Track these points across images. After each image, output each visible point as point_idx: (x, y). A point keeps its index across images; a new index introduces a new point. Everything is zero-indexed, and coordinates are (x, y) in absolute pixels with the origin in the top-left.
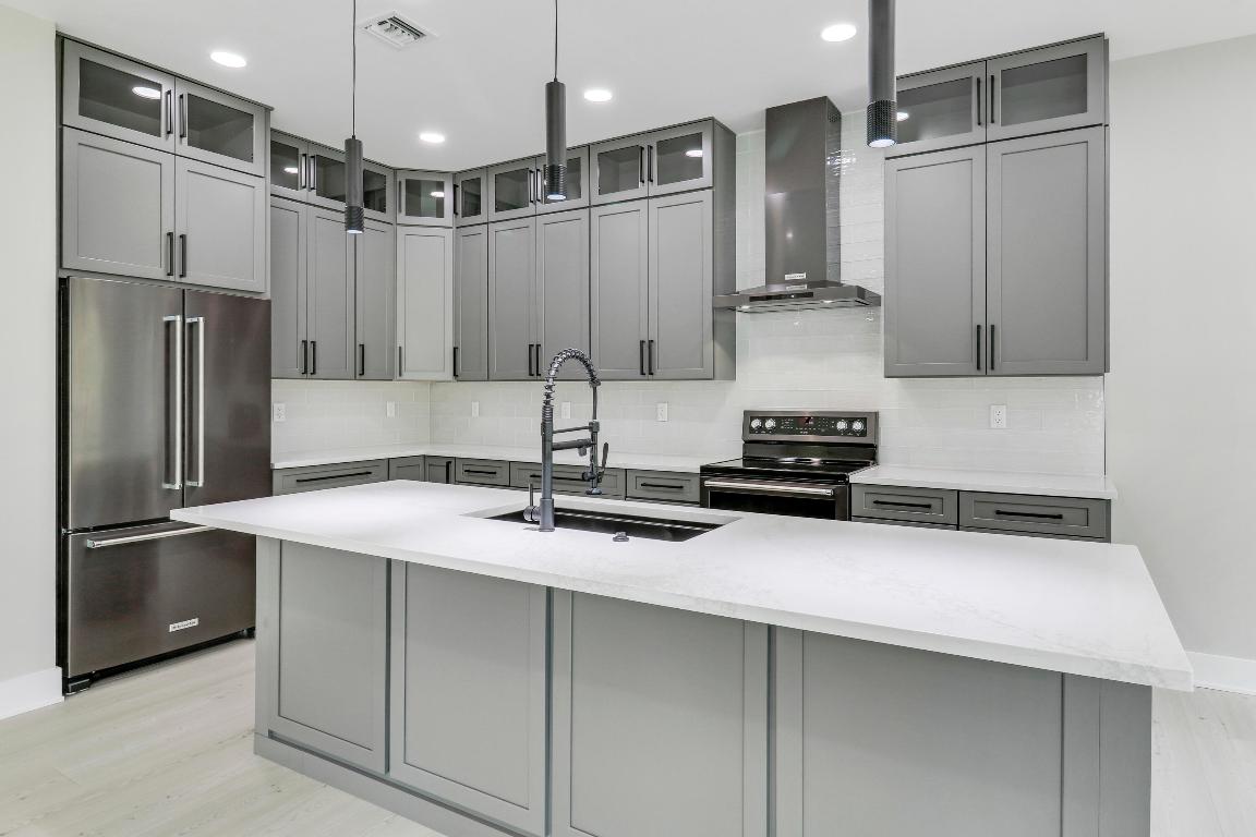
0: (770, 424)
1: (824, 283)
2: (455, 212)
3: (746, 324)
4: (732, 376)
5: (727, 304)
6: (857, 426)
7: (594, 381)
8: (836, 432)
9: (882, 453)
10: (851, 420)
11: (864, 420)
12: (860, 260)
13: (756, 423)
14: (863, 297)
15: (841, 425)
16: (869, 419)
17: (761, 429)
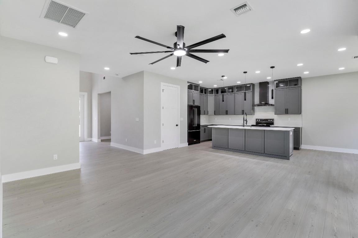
0: (259, 120)
1: (267, 104)
2: (215, 93)
3: (256, 108)
4: (254, 114)
5: (254, 105)
6: (271, 120)
7: (246, 115)
8: (269, 121)
9: (274, 124)
10: (270, 119)
11: (272, 119)
12: (271, 101)
13: (258, 120)
14: (272, 105)
15: (269, 120)
16: (273, 120)
17: (258, 121)
